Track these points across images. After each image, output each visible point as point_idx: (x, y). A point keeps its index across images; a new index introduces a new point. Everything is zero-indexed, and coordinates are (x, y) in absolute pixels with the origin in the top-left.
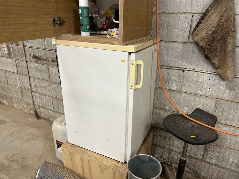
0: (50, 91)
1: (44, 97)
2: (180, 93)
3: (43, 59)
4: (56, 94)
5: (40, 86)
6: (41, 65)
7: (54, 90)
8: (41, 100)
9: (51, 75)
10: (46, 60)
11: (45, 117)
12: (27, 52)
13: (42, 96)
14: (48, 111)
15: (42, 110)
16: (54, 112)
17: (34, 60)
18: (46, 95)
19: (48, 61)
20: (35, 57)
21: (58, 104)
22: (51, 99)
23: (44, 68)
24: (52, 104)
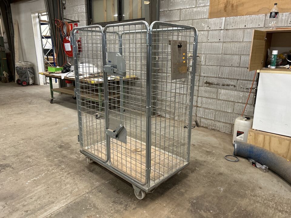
0: (215, 106)
1: (208, 110)
3: (214, 84)
4: (220, 108)
5: (206, 102)
6: (211, 88)
7: (219, 105)
8: (204, 113)
9: (219, 95)
10: (217, 84)
11: (204, 126)
12: (201, 80)
13: (206, 110)
14: (209, 121)
15: (202, 120)
16: (215, 121)
17: (205, 85)
18: (210, 109)
19: (219, 85)
20: (207, 83)
21: (220, 115)
22: (214, 112)
23: (214, 90)
24: (214, 115)
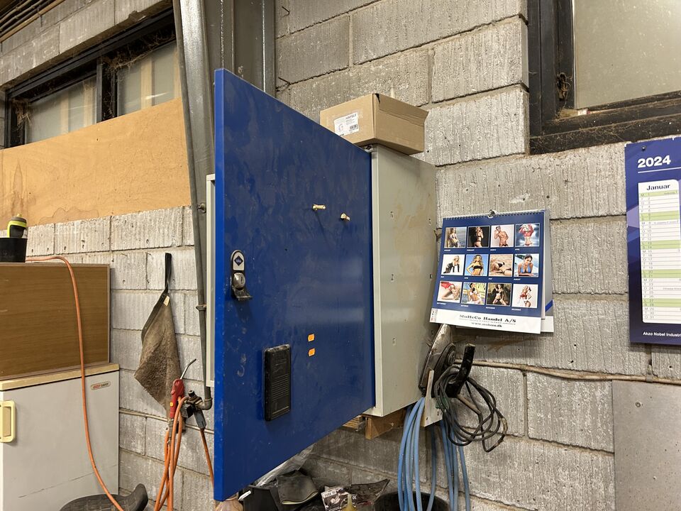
2: (146, 459)
